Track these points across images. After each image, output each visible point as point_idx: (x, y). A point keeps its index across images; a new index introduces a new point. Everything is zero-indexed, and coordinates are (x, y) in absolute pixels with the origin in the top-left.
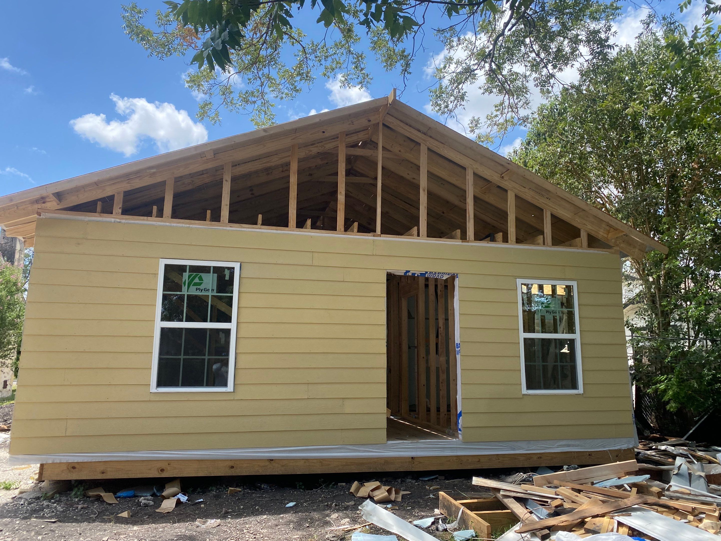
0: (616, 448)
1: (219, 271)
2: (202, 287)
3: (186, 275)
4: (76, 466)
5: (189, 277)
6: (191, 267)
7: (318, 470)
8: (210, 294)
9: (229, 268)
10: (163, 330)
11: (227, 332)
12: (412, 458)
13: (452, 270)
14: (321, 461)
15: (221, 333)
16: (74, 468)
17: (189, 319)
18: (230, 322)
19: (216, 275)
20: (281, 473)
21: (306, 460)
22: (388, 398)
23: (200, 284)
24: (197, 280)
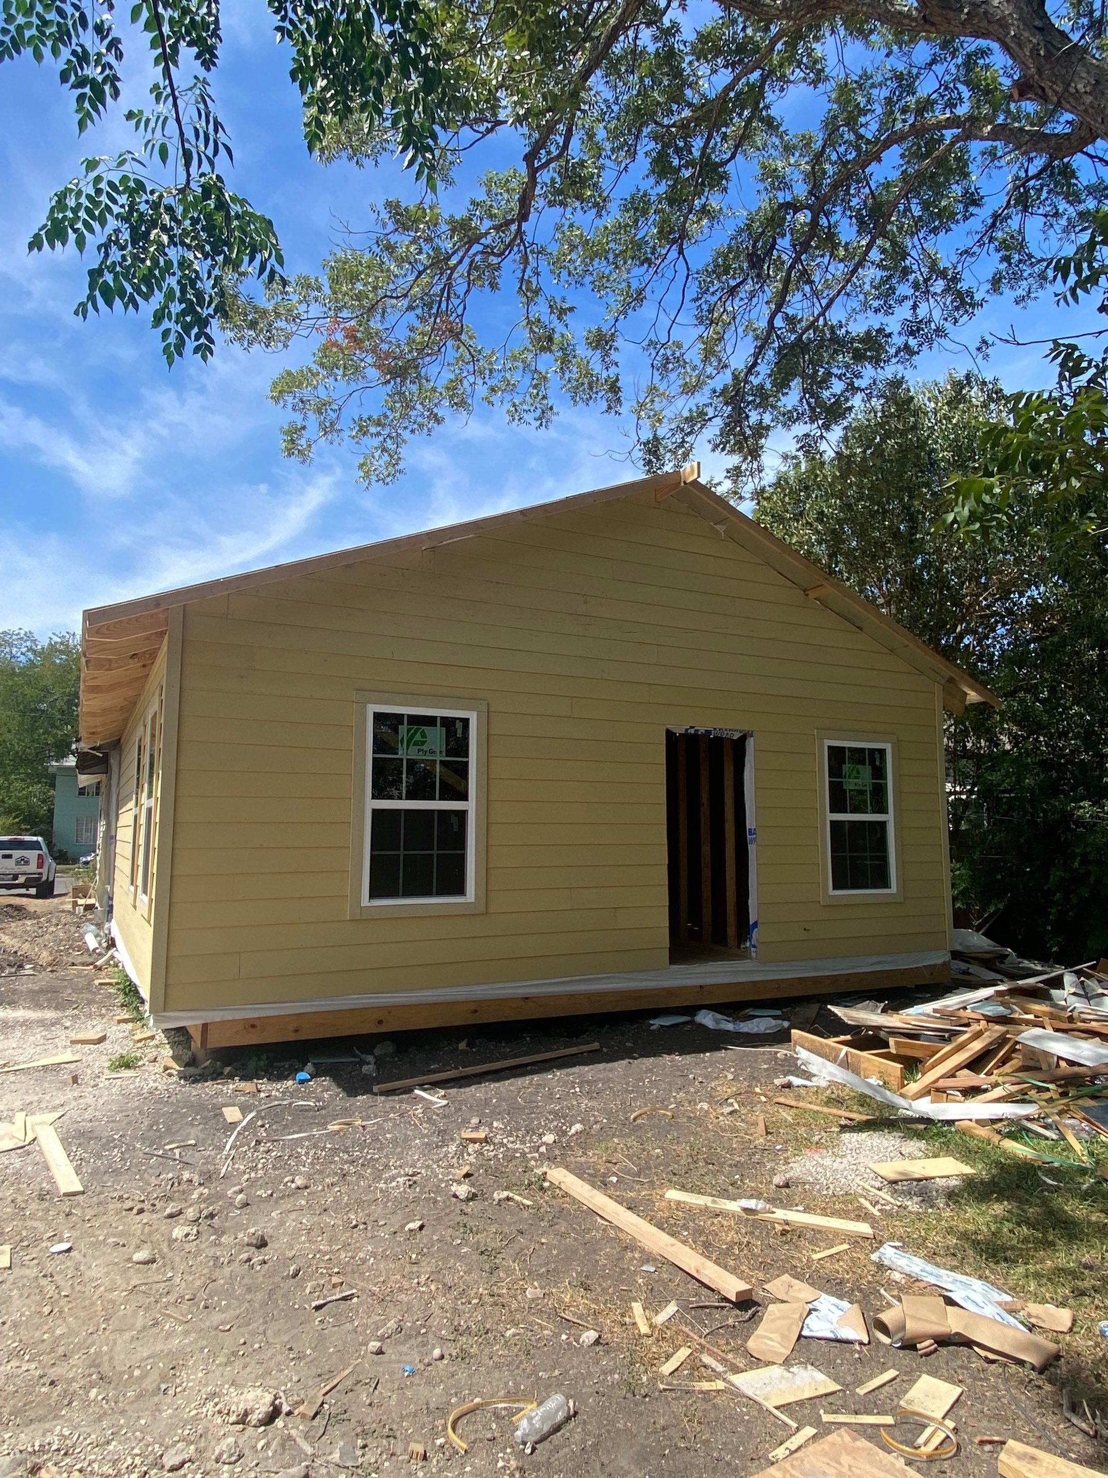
0: (932, 963)
1: (448, 723)
2: (425, 748)
3: (403, 729)
4: (257, 1023)
5: (408, 731)
6: (410, 717)
7: (586, 1010)
8: (438, 758)
9: (461, 719)
10: (375, 812)
11: (462, 815)
12: (701, 987)
13: (746, 728)
14: (590, 996)
15: (452, 816)
16: (253, 1026)
17: (411, 796)
18: (467, 800)
19: (444, 729)
20: (538, 1016)
21: (571, 996)
22: (670, 907)
23: (423, 743)
24: (418, 737)
